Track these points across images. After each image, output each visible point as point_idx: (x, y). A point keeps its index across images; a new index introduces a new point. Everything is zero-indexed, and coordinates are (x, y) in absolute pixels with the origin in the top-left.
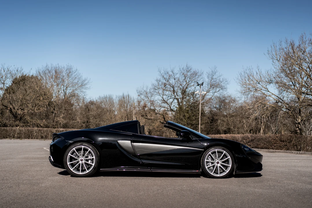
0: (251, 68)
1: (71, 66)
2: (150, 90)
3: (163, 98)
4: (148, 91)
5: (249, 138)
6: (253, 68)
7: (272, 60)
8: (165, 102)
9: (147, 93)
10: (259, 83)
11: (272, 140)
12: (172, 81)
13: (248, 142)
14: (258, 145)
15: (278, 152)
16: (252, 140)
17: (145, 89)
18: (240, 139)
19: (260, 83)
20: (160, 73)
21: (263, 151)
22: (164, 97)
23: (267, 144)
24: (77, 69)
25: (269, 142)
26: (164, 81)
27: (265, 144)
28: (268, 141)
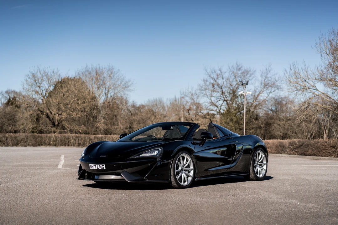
0: (296, 64)
1: (113, 66)
2: (195, 91)
3: (211, 100)
4: (194, 92)
5: (296, 144)
6: (298, 64)
7: (320, 54)
8: (213, 104)
9: (192, 95)
10: (305, 81)
11: (321, 146)
12: (220, 81)
13: (296, 148)
14: (305, 152)
15: (323, 159)
16: (300, 146)
17: (190, 90)
18: (288, 145)
19: (307, 80)
20: (207, 71)
21: (308, 159)
22: (213, 99)
23: (316, 150)
24: (119, 70)
25: (318, 148)
26: (212, 81)
27: (313, 150)
28: (316, 147)
